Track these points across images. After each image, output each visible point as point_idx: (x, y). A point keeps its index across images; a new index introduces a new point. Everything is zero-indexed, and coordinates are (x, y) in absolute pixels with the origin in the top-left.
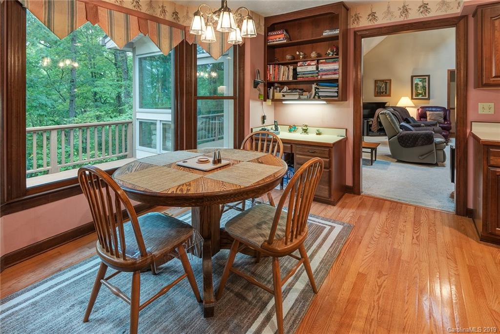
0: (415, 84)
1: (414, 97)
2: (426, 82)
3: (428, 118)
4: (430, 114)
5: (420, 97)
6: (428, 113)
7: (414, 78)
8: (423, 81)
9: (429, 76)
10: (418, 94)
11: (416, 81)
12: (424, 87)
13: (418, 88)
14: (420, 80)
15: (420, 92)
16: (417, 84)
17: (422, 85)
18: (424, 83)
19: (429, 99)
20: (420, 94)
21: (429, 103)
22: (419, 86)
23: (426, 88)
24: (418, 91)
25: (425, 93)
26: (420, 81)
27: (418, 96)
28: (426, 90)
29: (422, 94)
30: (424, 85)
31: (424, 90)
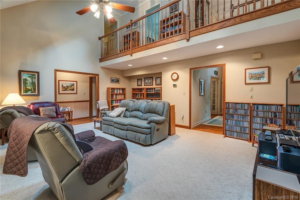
0: (23, 80)
1: (23, 93)
2: (35, 78)
3: (42, 114)
4: (43, 110)
5: (29, 93)
6: (41, 109)
7: (22, 73)
8: (32, 77)
9: (38, 73)
10: (27, 90)
11: (24, 76)
12: (33, 84)
13: (27, 84)
14: (29, 75)
15: (29, 88)
16: (26, 80)
17: (31, 81)
18: (33, 79)
19: (38, 95)
20: (29, 90)
21: (38, 99)
22: (28, 82)
23: (35, 84)
24: (27, 87)
25: (35, 90)
26: (29, 77)
27: (26, 92)
28: (35, 86)
29: (32, 90)
30: (33, 81)
31: (33, 86)
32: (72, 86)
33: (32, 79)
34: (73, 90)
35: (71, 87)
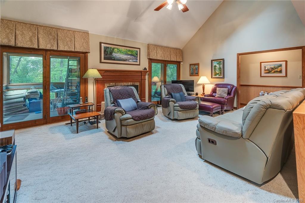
0: (214, 66)
1: (214, 77)
2: (221, 64)
5: (217, 76)
7: (213, 61)
9: (223, 60)
10: (216, 74)
11: (215, 64)
12: (220, 68)
13: (216, 69)
14: (218, 63)
15: (218, 72)
16: (215, 66)
17: (219, 67)
19: (224, 77)
20: (218, 74)
21: (224, 81)
22: (217, 68)
24: (216, 72)
25: (221, 74)
26: (218, 64)
28: (221, 71)
29: (219, 74)
30: (220, 67)
31: (220, 71)
32: (279, 68)
33: (219, 65)
34: (281, 72)
35: (277, 68)
